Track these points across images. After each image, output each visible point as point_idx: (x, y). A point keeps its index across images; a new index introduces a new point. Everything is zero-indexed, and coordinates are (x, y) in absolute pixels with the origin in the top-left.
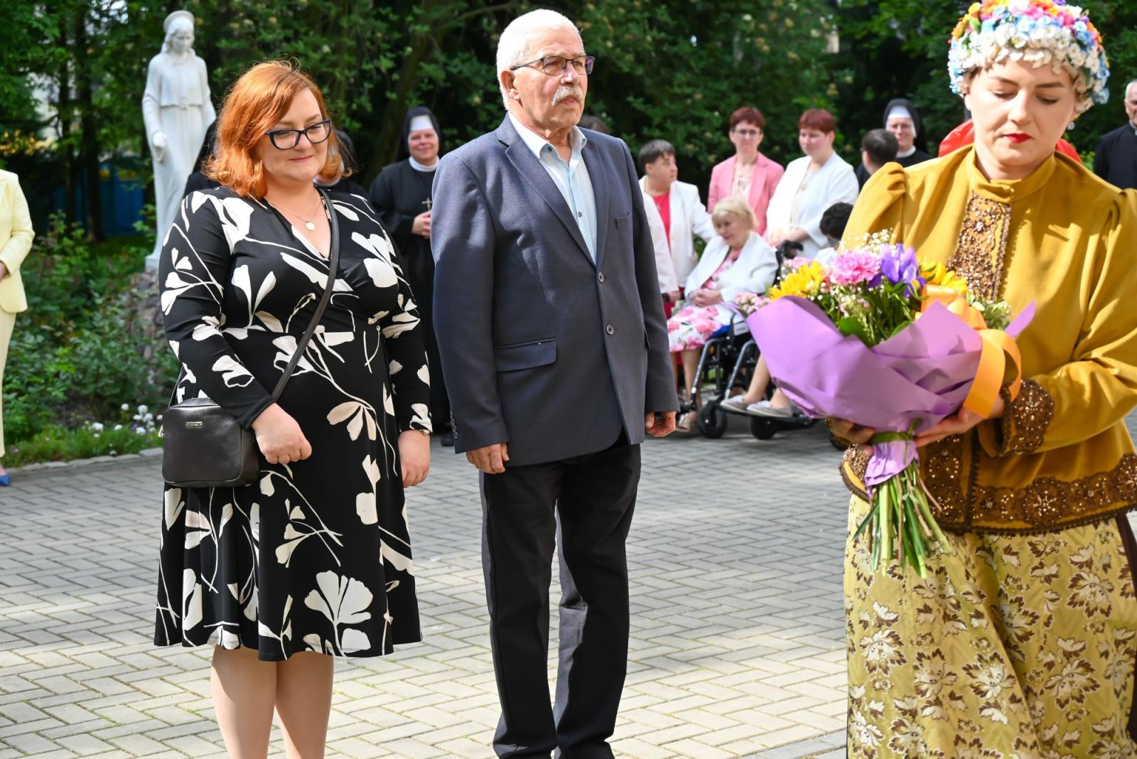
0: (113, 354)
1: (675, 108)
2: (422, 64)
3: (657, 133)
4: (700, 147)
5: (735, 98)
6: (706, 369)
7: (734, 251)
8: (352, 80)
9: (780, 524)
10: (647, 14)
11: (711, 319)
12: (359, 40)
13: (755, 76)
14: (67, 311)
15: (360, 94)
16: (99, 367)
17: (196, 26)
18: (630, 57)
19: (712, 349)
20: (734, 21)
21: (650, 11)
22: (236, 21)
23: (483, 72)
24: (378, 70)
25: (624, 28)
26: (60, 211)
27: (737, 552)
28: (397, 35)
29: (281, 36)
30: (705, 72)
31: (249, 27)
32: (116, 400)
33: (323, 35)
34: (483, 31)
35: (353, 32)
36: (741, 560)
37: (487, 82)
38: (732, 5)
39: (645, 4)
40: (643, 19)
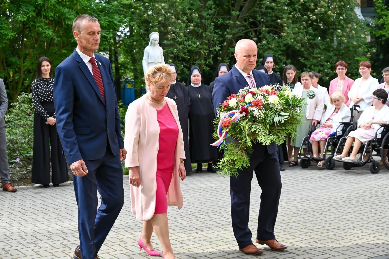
1: (315, 61)
2: (229, 48)
3: (309, 70)
4: (323, 74)
5: (335, 58)
6: (327, 147)
8: (207, 54)
9: (353, 196)
10: (305, 30)
12: (209, 40)
13: (342, 51)
15: (209, 58)
18: (299, 45)
19: (330, 140)
21: (306, 30)
22: (170, 35)
24: (215, 50)
25: (297, 35)
27: (340, 204)
28: (221, 39)
29: (184, 40)
30: (325, 49)
31: (174, 37)
34: (250, 37)
35: (207, 38)
38: (334, 27)
39: (304, 27)
40: (304, 32)
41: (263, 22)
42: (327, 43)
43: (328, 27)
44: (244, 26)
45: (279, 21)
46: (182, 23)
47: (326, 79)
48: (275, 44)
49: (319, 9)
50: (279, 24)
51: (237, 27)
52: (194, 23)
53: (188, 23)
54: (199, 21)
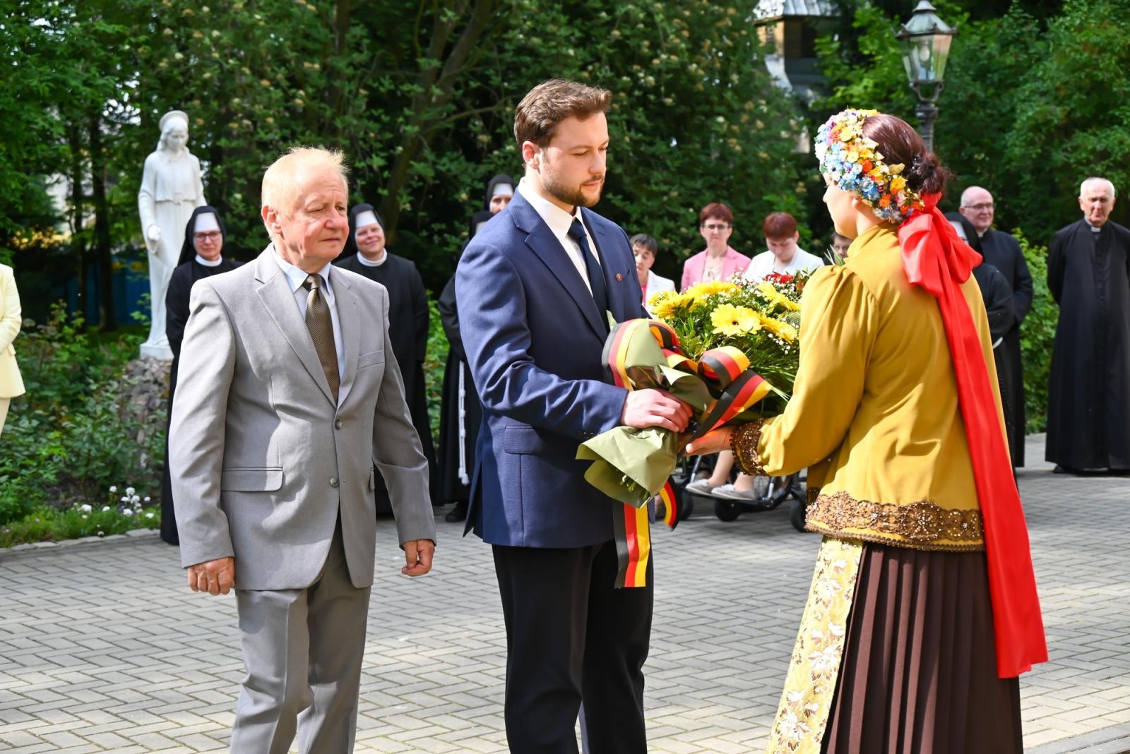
0: (105, 438)
1: (653, 204)
2: (412, 162)
4: (676, 242)
5: (708, 195)
9: (740, 604)
10: (626, 117)
12: (351, 139)
13: (729, 175)
14: (64, 396)
16: (90, 450)
20: (709, 123)
21: (628, 113)
22: (235, 121)
23: (470, 170)
24: (370, 168)
26: (61, 301)
28: (388, 136)
29: (279, 135)
30: (680, 170)
31: (248, 126)
32: (106, 483)
33: (319, 135)
34: (470, 132)
35: (347, 131)
37: (473, 180)
38: (706, 108)
39: (622, 106)
40: (621, 121)
41: (508, 92)
43: (692, 108)
46: (272, 89)
49: (664, 57)
51: (436, 105)
52: (310, 90)
53: (290, 87)
54: (322, 82)
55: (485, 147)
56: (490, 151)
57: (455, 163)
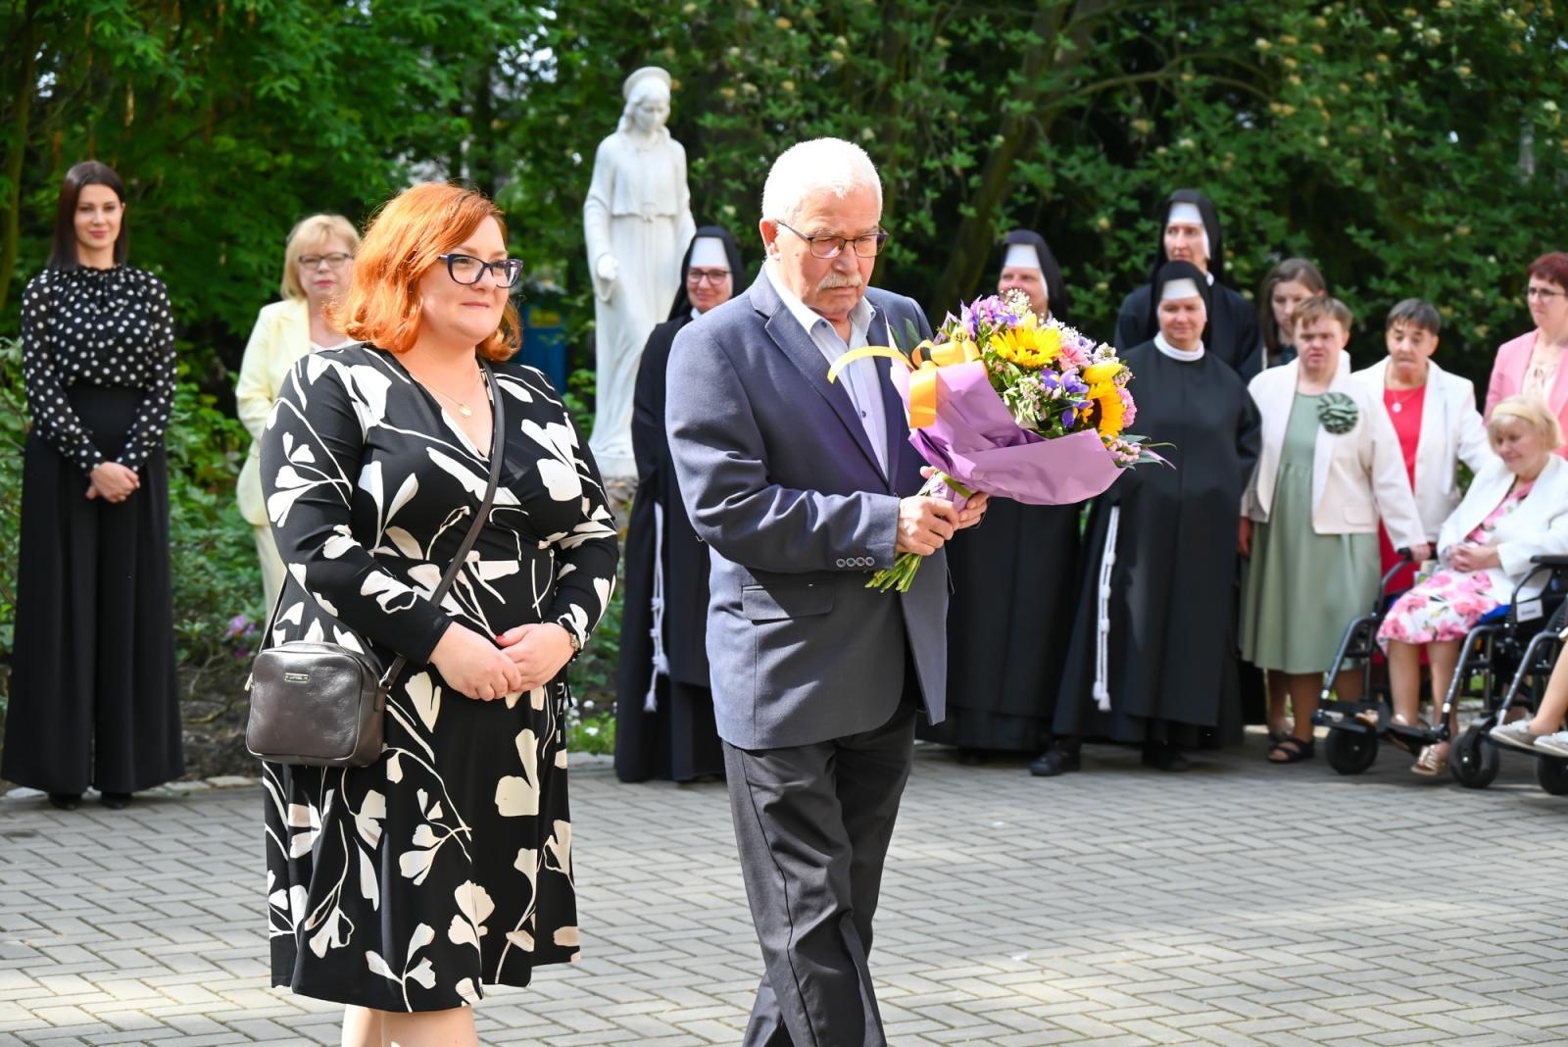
1: (1424, 247)
2: (1018, 162)
3: (1393, 287)
4: (1463, 312)
5: (1523, 236)
6: (1466, 675)
7: (1523, 483)
8: (906, 185)
10: (1385, 95)
11: (1480, 593)
12: (921, 121)
13: (1557, 201)
15: (919, 207)
17: (673, 92)
18: (1354, 163)
19: (1479, 642)
21: (1390, 90)
22: (729, 85)
23: (1116, 179)
24: (948, 170)
25: (1346, 117)
27: (1513, 977)
28: (980, 117)
29: (800, 112)
30: (1477, 192)
31: (752, 95)
33: (864, 113)
34: (1118, 114)
35: (912, 108)
36: (1519, 991)
37: (1121, 195)
38: (1527, 85)
39: (1382, 78)
40: (1379, 102)
41: (1184, 45)
42: (1488, 161)
43: (1499, 83)
44: (1095, 62)
45: (1262, 43)
46: (793, 33)
47: (1475, 336)
48: (1238, 153)
50: (1263, 60)
51: (1061, 66)
52: (854, 36)
53: (823, 31)
54: (875, 24)
55: (1144, 140)
56: (1152, 147)
57: (1090, 166)
